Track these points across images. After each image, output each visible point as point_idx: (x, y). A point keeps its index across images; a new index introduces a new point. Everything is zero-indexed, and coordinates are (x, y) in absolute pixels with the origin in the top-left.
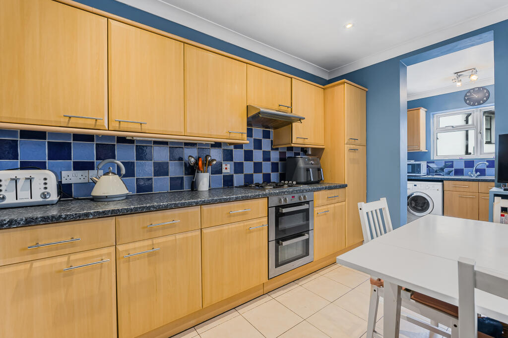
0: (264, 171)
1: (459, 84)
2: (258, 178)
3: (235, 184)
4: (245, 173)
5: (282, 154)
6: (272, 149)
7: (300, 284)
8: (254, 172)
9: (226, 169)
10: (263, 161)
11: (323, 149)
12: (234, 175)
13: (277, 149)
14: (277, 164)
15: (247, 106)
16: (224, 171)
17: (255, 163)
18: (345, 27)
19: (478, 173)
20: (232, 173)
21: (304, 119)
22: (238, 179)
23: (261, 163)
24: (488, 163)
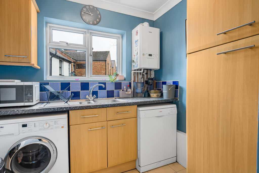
19: (95, 96)
24: (103, 86)
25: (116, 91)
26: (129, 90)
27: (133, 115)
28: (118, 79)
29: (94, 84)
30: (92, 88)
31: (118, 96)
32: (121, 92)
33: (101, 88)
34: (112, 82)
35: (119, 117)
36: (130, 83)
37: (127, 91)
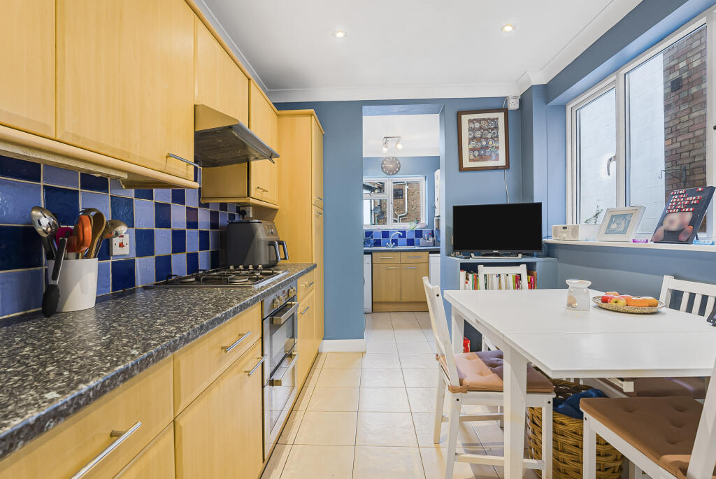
0: (189, 249)
1: (385, 150)
2: (179, 264)
3: (139, 283)
4: (156, 254)
5: (214, 215)
6: (201, 205)
7: (290, 440)
8: (173, 252)
9: (121, 245)
10: (188, 228)
11: (276, 210)
12: (137, 259)
13: (207, 206)
14: (207, 233)
15: (195, 106)
16: (116, 250)
17: (174, 232)
18: (334, 34)
19: (394, 244)
20: (133, 256)
21: (277, 156)
22: (145, 269)
23: (184, 231)
24: (401, 234)
25: (416, 239)
26: (431, 239)
27: (426, 260)
28: (418, 227)
29: (394, 232)
30: (392, 236)
31: (419, 244)
32: (421, 240)
33: (400, 236)
34: (412, 231)
35: (411, 261)
36: (433, 231)
37: (428, 239)
